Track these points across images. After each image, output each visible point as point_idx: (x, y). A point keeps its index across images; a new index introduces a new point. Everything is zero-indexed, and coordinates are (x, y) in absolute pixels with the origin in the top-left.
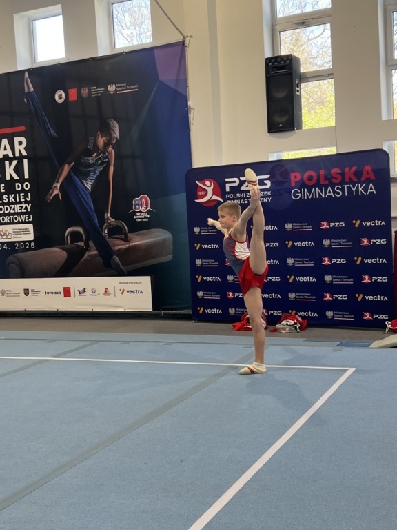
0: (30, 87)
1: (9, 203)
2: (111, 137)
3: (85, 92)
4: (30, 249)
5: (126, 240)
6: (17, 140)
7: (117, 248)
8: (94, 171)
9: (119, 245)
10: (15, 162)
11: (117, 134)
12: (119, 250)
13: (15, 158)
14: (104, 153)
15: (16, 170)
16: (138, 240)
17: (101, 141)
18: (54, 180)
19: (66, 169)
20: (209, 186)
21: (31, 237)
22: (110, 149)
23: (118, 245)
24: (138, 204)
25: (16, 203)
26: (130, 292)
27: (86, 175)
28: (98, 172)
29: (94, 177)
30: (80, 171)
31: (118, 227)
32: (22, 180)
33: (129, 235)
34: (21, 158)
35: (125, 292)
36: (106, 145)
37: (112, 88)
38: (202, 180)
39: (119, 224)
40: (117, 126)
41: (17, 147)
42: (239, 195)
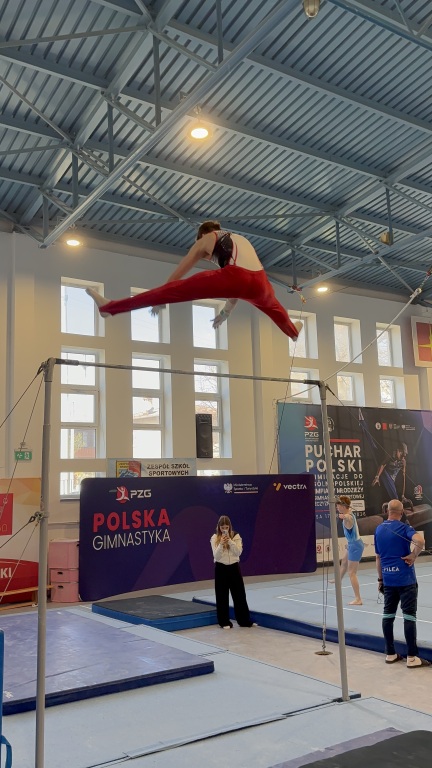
0: (362, 417)
1: (350, 487)
2: (403, 453)
3: (390, 426)
4: (363, 517)
5: (412, 510)
6: (355, 447)
7: (408, 515)
8: (396, 470)
10: (354, 461)
11: (406, 451)
13: (353, 458)
14: (401, 461)
15: (354, 465)
16: (418, 510)
17: (399, 454)
18: (376, 474)
19: (382, 467)
21: (363, 509)
22: (403, 459)
24: (417, 491)
25: (354, 487)
27: (393, 473)
28: (398, 471)
29: (396, 474)
30: (389, 470)
32: (358, 473)
33: (413, 508)
34: (357, 459)
36: (402, 456)
37: (403, 427)
39: (409, 502)
40: (406, 447)
41: (355, 452)
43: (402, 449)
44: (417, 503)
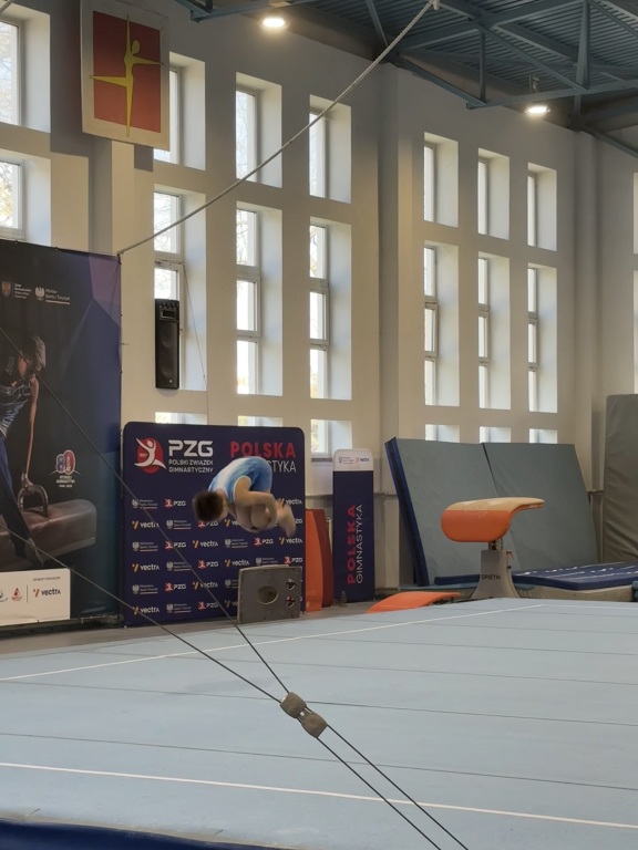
2: (35, 362)
3: (6, 288)
5: (46, 515)
7: (33, 526)
8: (13, 408)
9: (37, 522)
11: (43, 360)
12: (36, 529)
14: (26, 383)
16: (60, 516)
17: (23, 366)
20: (151, 447)
22: (34, 379)
23: (35, 522)
24: (61, 463)
26: (46, 593)
27: (2, 413)
28: (16, 410)
29: (11, 417)
31: (37, 494)
33: (50, 507)
35: (40, 593)
36: (30, 371)
37: (40, 292)
38: (144, 439)
39: (39, 491)
40: (44, 347)
42: (183, 462)
43: (31, 352)
44: (60, 496)
